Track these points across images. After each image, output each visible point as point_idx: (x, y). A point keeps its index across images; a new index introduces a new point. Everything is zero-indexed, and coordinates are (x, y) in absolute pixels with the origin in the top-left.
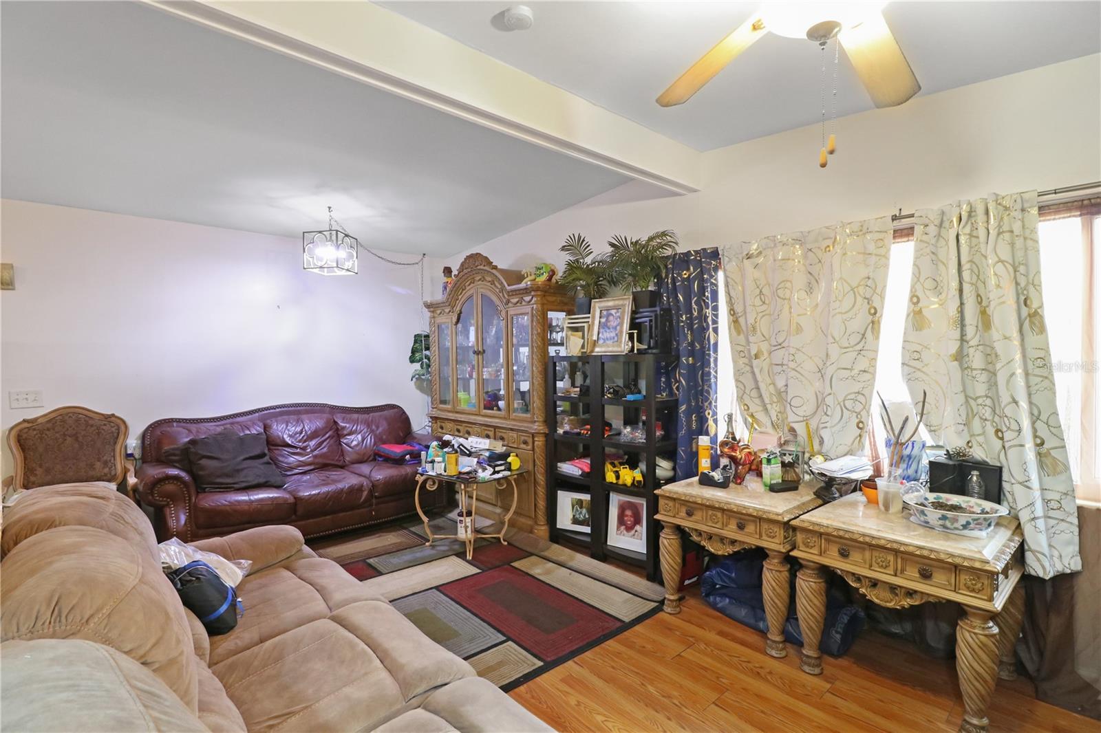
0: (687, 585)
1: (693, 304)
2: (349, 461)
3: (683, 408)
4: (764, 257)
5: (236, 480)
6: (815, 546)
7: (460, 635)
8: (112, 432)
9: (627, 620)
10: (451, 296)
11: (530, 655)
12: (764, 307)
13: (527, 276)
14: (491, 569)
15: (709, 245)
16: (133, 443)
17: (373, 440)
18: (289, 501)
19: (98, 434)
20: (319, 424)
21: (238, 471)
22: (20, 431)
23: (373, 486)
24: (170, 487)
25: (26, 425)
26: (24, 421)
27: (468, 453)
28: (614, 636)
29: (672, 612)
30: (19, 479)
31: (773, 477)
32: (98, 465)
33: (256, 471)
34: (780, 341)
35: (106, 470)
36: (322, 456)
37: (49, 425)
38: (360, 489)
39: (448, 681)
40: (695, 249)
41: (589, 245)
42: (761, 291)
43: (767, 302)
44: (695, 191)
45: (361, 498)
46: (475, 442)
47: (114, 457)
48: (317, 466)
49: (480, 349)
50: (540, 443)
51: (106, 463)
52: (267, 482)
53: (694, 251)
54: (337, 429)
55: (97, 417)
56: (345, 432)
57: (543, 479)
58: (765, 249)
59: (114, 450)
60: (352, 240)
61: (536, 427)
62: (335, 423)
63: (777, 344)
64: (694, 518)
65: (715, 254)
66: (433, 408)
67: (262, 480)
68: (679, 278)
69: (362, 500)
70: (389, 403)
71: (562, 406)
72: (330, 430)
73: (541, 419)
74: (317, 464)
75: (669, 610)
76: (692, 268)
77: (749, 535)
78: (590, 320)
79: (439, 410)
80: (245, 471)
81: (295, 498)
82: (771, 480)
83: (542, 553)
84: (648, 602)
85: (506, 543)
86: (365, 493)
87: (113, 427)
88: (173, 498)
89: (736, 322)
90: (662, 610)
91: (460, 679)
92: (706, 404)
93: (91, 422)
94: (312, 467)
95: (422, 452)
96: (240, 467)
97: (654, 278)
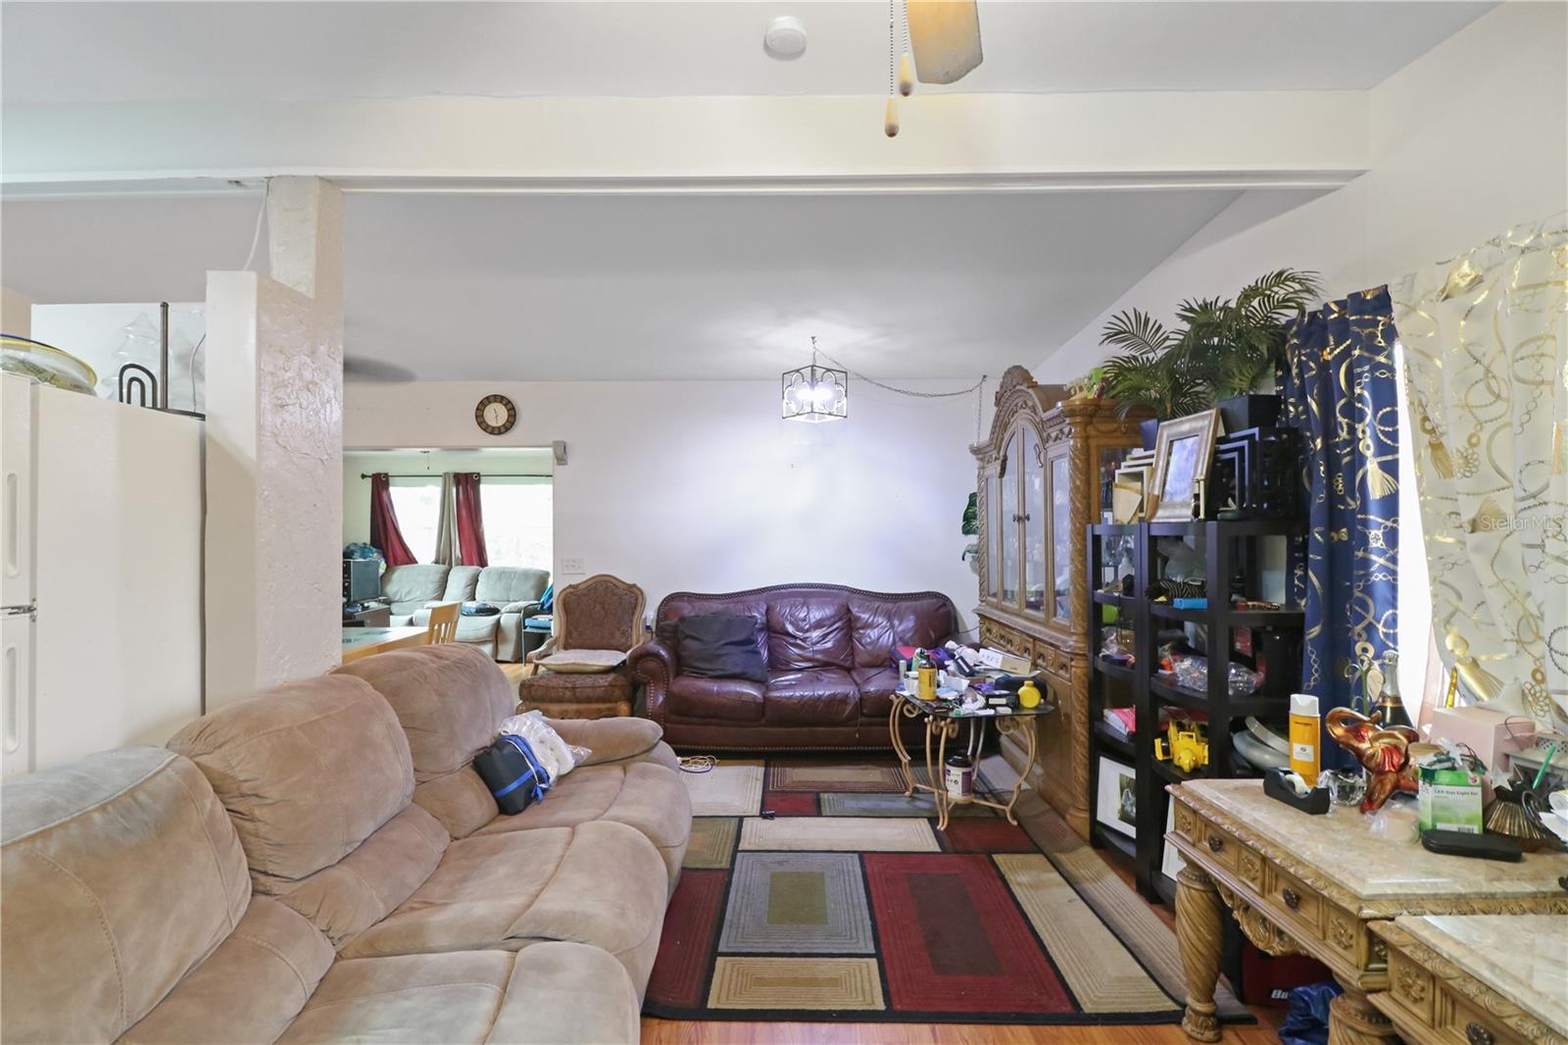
0: (1276, 1000)
1: (1338, 415)
2: (859, 663)
3: (1314, 632)
4: (1490, 289)
5: (714, 666)
6: (1422, 999)
7: (827, 923)
8: (631, 603)
9: (1088, 1008)
10: (996, 435)
11: (880, 989)
12: (1499, 408)
13: (1075, 393)
14: (957, 852)
15: (1367, 285)
16: (650, 614)
17: (891, 638)
18: (758, 701)
19: (620, 603)
20: (828, 612)
21: (719, 656)
22: (567, 594)
23: (861, 699)
24: (652, 665)
25: (571, 590)
26: (570, 586)
27: (968, 670)
28: (1034, 1024)
29: (1194, 1034)
30: (561, 641)
31: (1440, 813)
32: (618, 634)
33: (735, 660)
34: (1532, 489)
35: (623, 640)
36: (825, 651)
37: (585, 592)
38: (843, 700)
39: (560, 937)
40: (1337, 299)
41: (1160, 327)
42: (1488, 370)
43: (1504, 394)
44: (1359, 174)
45: (844, 712)
46: (986, 656)
47: (631, 627)
48: (816, 664)
49: (1021, 514)
50: (1079, 671)
51: (623, 633)
52: (744, 674)
53: (1336, 303)
54: (850, 620)
55: (622, 586)
56: (859, 625)
57: (1085, 733)
58: (1488, 270)
59: (632, 621)
60: (838, 375)
61: (1072, 643)
62: (849, 611)
63: (1523, 494)
64: (1222, 856)
65: (1382, 301)
66: (982, 601)
67: (738, 670)
68: (1312, 364)
69: (845, 715)
70: (931, 590)
71: (1110, 612)
72: (840, 619)
73: (1080, 630)
74: (817, 660)
75: (1188, 1028)
76: (1331, 339)
77: (1305, 924)
78: (1153, 460)
79: (988, 604)
80: (723, 658)
81: (764, 698)
82: (1435, 819)
83: (1058, 855)
84: (1166, 998)
85: (1015, 823)
86: (849, 708)
87: (632, 597)
88: (653, 676)
89: (1436, 447)
90: (1179, 1023)
91: (581, 942)
92: (1359, 628)
93: (616, 591)
94: (810, 665)
95: (901, 661)
96: (718, 652)
97: (1277, 370)
